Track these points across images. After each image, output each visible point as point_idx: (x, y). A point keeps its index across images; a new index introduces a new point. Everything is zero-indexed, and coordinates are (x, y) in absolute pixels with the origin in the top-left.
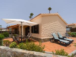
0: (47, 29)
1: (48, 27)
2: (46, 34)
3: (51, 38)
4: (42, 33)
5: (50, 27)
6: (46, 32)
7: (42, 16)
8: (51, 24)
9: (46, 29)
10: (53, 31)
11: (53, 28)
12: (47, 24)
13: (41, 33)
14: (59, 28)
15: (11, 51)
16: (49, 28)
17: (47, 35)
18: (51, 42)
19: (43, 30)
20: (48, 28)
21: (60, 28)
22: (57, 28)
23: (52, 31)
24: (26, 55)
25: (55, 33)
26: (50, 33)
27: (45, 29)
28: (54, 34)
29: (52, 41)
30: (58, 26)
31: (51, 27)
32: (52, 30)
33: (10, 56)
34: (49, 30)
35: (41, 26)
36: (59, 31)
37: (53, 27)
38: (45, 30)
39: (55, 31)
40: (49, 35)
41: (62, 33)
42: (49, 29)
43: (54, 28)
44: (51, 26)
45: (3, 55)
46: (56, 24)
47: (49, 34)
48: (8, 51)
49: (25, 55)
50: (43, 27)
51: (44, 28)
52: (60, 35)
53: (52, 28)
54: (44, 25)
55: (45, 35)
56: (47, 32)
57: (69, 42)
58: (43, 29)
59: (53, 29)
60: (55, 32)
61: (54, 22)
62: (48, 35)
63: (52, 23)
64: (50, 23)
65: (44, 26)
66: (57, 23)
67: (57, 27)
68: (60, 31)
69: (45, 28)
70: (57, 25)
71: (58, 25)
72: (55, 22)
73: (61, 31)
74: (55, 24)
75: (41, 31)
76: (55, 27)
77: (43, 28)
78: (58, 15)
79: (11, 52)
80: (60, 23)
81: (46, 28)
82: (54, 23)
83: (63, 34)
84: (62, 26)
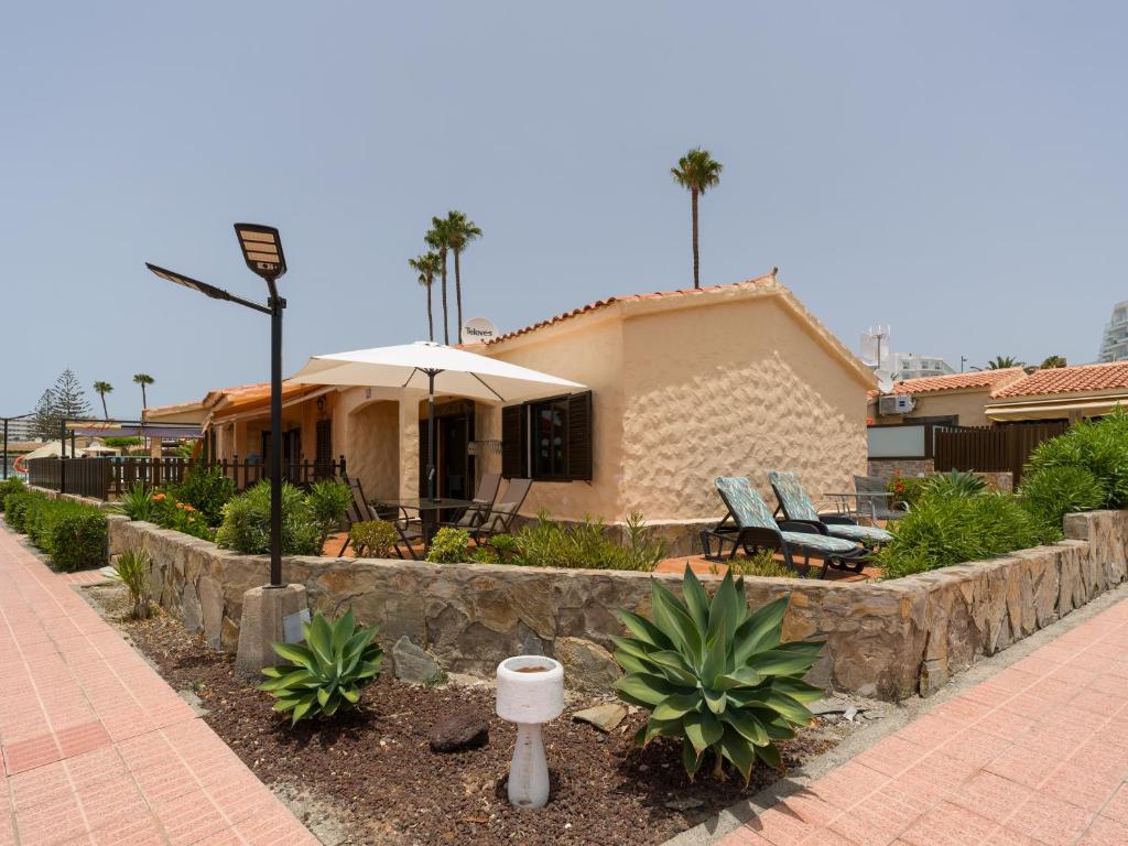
0: (670, 439)
1: (684, 417)
2: (665, 482)
3: (710, 526)
4: (628, 476)
5: (700, 420)
6: (660, 463)
7: (629, 319)
8: (712, 385)
9: (663, 442)
10: (726, 461)
11: (727, 430)
12: (670, 390)
13: (621, 470)
14: (785, 423)
15: (460, 575)
16: (693, 423)
17: (668, 490)
18: (708, 558)
19: (637, 449)
20: (677, 427)
21: (800, 423)
22: (771, 429)
23: (714, 460)
24: (563, 586)
25: (750, 476)
26: (701, 473)
27: (650, 437)
28: (734, 485)
29: (715, 554)
30: (782, 408)
31: (714, 413)
32: (719, 450)
33: (450, 605)
34: (693, 450)
35: (618, 411)
36: (793, 453)
37: (729, 419)
38: (649, 448)
39: (747, 456)
40: (687, 491)
41: (817, 474)
42: (693, 433)
43: (738, 431)
44: (713, 404)
45: (391, 605)
46: (756, 384)
47: (687, 481)
48: (435, 580)
49: (556, 588)
50: (632, 423)
51: (645, 426)
52: (795, 496)
53: (714, 432)
54: (643, 400)
55: (649, 490)
56: (670, 466)
57: (851, 545)
58: (636, 439)
59: (730, 436)
60: (751, 464)
61: (740, 365)
62: (679, 494)
63: (719, 375)
64: (697, 379)
65: (642, 409)
66: (768, 377)
67: (773, 416)
68: (805, 456)
69: (656, 426)
70: (771, 396)
71: (779, 401)
72: (745, 372)
73: (813, 459)
74: (750, 390)
75: (620, 452)
76: (750, 419)
77: (636, 428)
78: (775, 300)
79: (461, 583)
80: (805, 378)
81: (666, 429)
82: (733, 374)
83: (838, 490)
84: (818, 404)
